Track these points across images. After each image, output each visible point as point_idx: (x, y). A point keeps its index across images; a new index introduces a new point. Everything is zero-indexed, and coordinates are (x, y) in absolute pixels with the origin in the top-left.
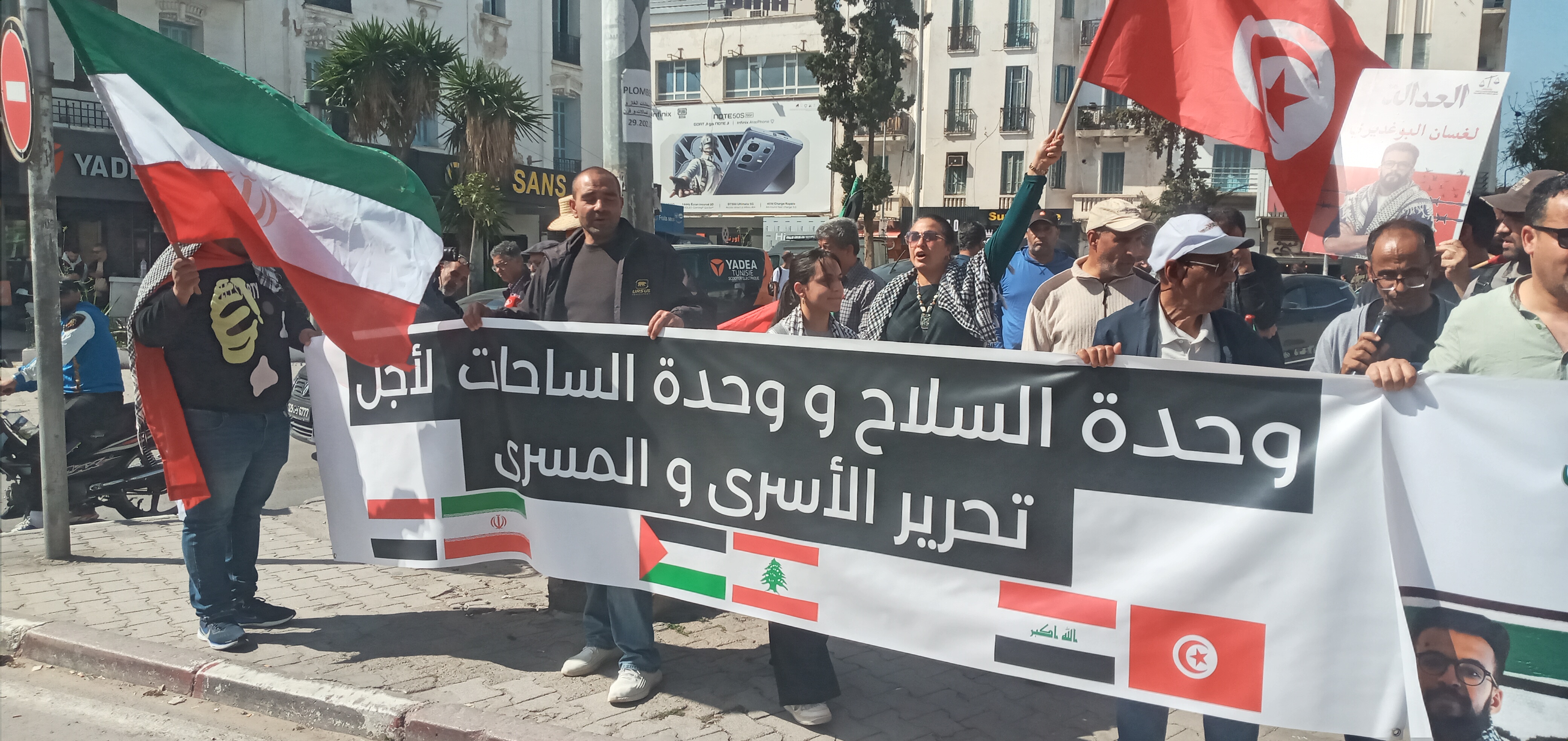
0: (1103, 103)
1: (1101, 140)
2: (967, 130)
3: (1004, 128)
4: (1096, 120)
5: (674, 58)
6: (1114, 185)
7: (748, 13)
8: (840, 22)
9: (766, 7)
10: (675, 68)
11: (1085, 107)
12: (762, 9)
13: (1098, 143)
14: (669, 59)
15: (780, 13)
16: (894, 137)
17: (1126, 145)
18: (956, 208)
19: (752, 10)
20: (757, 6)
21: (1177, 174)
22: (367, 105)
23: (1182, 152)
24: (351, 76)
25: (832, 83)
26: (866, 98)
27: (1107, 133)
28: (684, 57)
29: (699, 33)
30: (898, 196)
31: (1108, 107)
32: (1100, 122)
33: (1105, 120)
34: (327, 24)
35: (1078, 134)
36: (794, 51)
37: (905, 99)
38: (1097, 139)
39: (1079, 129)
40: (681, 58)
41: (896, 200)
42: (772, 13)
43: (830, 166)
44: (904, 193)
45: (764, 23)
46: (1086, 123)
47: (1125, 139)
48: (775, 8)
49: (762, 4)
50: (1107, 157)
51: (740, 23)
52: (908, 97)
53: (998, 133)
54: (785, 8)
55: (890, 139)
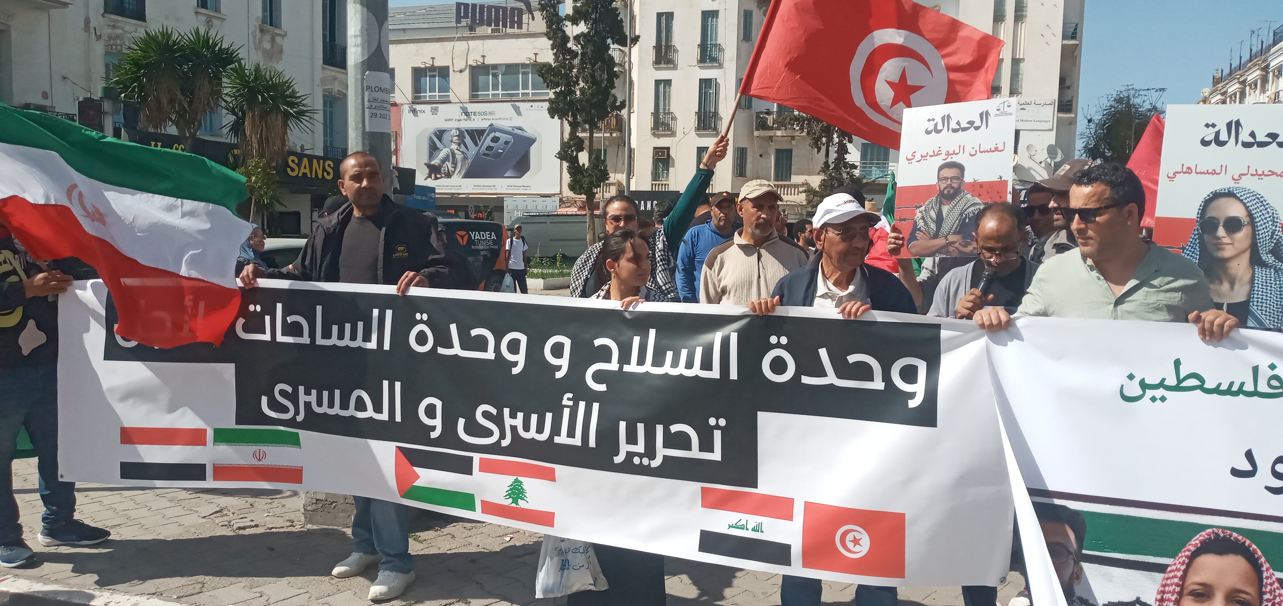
0: (775, 110)
1: (774, 138)
2: (669, 129)
3: (698, 129)
4: (770, 122)
5: (427, 65)
6: (784, 174)
7: (489, 30)
8: (566, 39)
9: (505, 26)
10: (428, 74)
11: (762, 113)
12: (501, 27)
13: (772, 141)
14: (423, 66)
15: (516, 31)
16: (611, 134)
17: (794, 142)
18: (661, 191)
19: (493, 27)
20: (497, 25)
21: (832, 166)
22: (158, 101)
23: (836, 149)
24: (144, 75)
25: (559, 88)
26: (587, 101)
27: (779, 133)
28: (435, 65)
29: (448, 45)
30: (615, 181)
31: (779, 112)
32: (773, 124)
33: (778, 123)
34: (124, 31)
35: (756, 133)
36: (528, 62)
37: (618, 104)
38: (771, 138)
39: (757, 129)
40: (433, 65)
41: (613, 184)
42: (509, 30)
43: (558, 156)
44: (620, 179)
45: (503, 39)
46: (762, 125)
47: (793, 138)
48: (512, 27)
49: (501, 23)
50: (778, 152)
51: (483, 38)
52: (621, 102)
53: (693, 133)
54: (520, 27)
55: (608, 135)
